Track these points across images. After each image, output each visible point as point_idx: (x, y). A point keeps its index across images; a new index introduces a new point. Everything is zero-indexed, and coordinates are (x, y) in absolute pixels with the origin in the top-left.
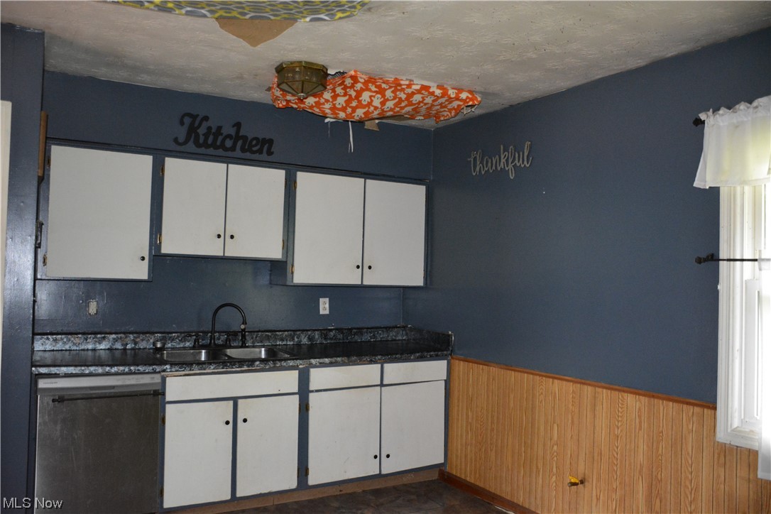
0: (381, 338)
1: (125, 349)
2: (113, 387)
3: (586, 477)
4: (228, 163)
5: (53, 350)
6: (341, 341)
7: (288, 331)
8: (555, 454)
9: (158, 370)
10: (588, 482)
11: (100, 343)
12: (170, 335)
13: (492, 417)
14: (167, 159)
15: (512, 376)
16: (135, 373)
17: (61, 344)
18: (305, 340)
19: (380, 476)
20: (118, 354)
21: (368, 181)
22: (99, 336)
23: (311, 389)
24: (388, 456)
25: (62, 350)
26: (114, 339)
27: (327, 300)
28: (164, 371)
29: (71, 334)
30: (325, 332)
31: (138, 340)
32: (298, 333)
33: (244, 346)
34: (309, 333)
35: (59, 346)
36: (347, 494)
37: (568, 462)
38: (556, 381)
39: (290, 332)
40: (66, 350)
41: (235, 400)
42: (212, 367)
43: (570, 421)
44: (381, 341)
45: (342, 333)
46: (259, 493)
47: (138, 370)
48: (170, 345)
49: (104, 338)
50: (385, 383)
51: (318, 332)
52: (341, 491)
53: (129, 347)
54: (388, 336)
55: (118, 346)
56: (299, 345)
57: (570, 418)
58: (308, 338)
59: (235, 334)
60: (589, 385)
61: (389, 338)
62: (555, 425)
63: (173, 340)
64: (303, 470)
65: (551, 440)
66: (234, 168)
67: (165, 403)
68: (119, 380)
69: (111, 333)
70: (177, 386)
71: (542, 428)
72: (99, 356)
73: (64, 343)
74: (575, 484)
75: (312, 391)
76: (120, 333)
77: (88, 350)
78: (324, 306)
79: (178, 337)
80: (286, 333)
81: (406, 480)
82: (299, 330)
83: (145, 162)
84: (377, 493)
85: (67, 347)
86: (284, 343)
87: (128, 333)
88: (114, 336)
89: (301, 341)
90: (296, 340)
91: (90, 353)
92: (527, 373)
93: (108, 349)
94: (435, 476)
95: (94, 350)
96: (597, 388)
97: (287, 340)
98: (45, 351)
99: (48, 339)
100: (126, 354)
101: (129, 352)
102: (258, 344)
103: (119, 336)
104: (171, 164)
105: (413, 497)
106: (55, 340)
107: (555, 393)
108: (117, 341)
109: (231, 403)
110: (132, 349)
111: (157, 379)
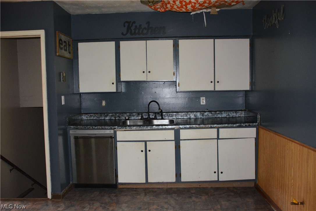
0: (232, 116)
1: (115, 119)
2: (95, 134)
3: (304, 201)
4: (146, 40)
5: (90, 120)
6: (211, 117)
7: (184, 112)
8: (292, 184)
9: (113, 128)
10: (305, 204)
11: (106, 117)
12: (133, 114)
13: (271, 159)
14: (120, 42)
15: (277, 138)
16: (104, 129)
17: (93, 117)
18: (193, 116)
19: (218, 181)
20: (113, 121)
21: (216, 40)
22: (106, 114)
23: (181, 139)
24: (222, 173)
25: (93, 119)
26: (111, 115)
27: (204, 98)
28: (115, 128)
29: (96, 113)
30: (203, 113)
31: (120, 116)
32: (189, 113)
33: (162, 119)
34: (195, 113)
35: (92, 118)
36: (203, 188)
37: (297, 190)
38: (293, 143)
39: (185, 113)
40: (95, 120)
41: (146, 142)
42: (135, 128)
43: (298, 167)
44: (232, 117)
45: (211, 113)
46: (158, 182)
47: (105, 128)
48: (133, 118)
49: (107, 115)
50: (220, 137)
51: (199, 113)
52: (200, 186)
53: (117, 118)
54: (236, 115)
55: (113, 118)
56: (190, 118)
57: (298, 164)
58: (194, 115)
59: (158, 113)
60: (306, 147)
61: (237, 116)
62: (292, 168)
63: (134, 116)
64: (178, 175)
65: (291, 176)
66: (149, 42)
67: (116, 141)
68: (97, 131)
69: (110, 113)
70: (121, 135)
71: (288, 168)
72: (106, 122)
73: (94, 117)
74: (295, 204)
75: (182, 140)
76: (113, 113)
77: (102, 119)
78: (203, 101)
79: (136, 115)
80: (183, 113)
81: (235, 185)
82: (190, 112)
83: (112, 45)
84: (217, 189)
85: (95, 118)
86: (183, 117)
87: (116, 113)
88: (111, 114)
89: (191, 117)
90: (188, 116)
91: (103, 120)
92: (283, 137)
93: (109, 119)
94: (252, 185)
95: (104, 119)
96: (309, 150)
97: (184, 116)
98: (88, 120)
99: (88, 115)
100: (116, 121)
101: (117, 120)
102: (167, 118)
103: (113, 114)
104: (122, 43)
105: (232, 194)
106: (91, 116)
107: (293, 149)
108: (112, 116)
109: (144, 143)
110: (118, 119)
111: (112, 131)
